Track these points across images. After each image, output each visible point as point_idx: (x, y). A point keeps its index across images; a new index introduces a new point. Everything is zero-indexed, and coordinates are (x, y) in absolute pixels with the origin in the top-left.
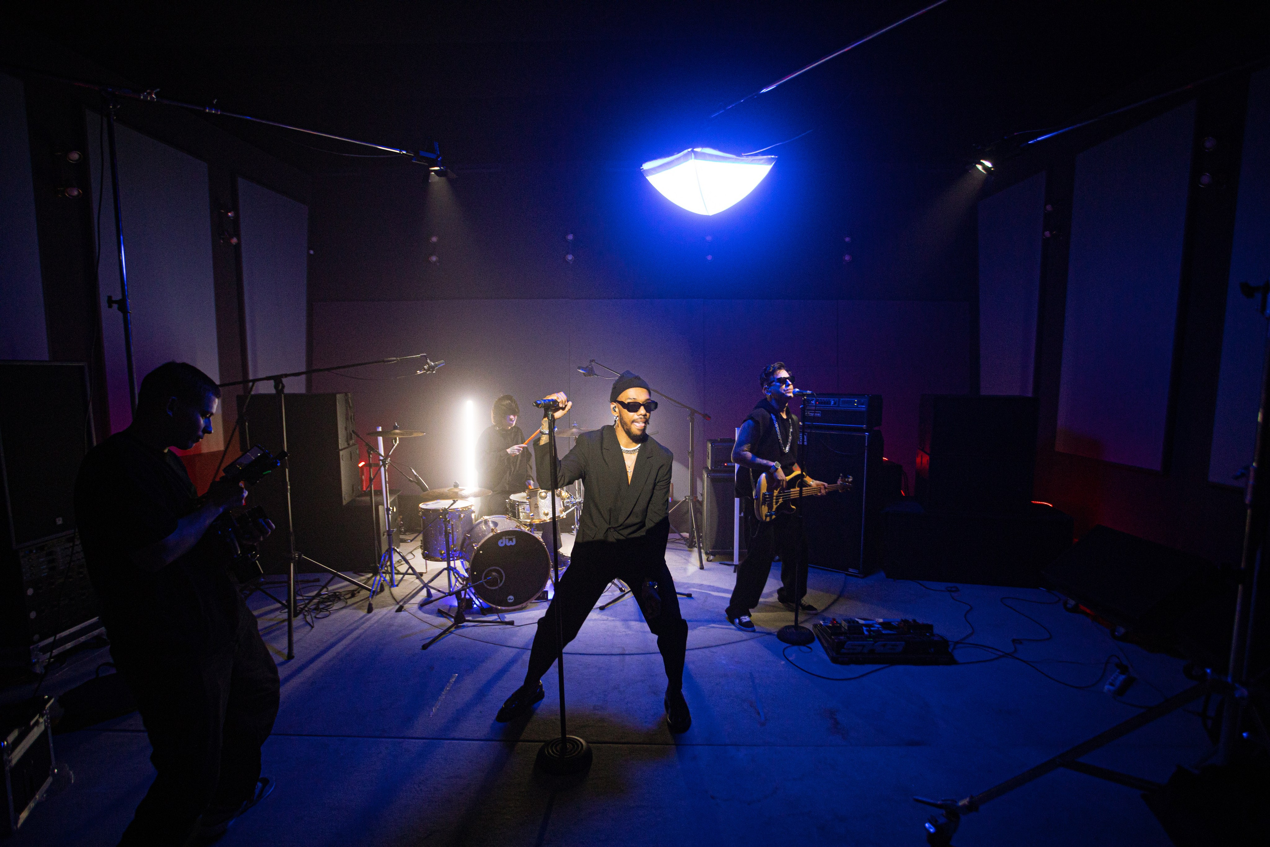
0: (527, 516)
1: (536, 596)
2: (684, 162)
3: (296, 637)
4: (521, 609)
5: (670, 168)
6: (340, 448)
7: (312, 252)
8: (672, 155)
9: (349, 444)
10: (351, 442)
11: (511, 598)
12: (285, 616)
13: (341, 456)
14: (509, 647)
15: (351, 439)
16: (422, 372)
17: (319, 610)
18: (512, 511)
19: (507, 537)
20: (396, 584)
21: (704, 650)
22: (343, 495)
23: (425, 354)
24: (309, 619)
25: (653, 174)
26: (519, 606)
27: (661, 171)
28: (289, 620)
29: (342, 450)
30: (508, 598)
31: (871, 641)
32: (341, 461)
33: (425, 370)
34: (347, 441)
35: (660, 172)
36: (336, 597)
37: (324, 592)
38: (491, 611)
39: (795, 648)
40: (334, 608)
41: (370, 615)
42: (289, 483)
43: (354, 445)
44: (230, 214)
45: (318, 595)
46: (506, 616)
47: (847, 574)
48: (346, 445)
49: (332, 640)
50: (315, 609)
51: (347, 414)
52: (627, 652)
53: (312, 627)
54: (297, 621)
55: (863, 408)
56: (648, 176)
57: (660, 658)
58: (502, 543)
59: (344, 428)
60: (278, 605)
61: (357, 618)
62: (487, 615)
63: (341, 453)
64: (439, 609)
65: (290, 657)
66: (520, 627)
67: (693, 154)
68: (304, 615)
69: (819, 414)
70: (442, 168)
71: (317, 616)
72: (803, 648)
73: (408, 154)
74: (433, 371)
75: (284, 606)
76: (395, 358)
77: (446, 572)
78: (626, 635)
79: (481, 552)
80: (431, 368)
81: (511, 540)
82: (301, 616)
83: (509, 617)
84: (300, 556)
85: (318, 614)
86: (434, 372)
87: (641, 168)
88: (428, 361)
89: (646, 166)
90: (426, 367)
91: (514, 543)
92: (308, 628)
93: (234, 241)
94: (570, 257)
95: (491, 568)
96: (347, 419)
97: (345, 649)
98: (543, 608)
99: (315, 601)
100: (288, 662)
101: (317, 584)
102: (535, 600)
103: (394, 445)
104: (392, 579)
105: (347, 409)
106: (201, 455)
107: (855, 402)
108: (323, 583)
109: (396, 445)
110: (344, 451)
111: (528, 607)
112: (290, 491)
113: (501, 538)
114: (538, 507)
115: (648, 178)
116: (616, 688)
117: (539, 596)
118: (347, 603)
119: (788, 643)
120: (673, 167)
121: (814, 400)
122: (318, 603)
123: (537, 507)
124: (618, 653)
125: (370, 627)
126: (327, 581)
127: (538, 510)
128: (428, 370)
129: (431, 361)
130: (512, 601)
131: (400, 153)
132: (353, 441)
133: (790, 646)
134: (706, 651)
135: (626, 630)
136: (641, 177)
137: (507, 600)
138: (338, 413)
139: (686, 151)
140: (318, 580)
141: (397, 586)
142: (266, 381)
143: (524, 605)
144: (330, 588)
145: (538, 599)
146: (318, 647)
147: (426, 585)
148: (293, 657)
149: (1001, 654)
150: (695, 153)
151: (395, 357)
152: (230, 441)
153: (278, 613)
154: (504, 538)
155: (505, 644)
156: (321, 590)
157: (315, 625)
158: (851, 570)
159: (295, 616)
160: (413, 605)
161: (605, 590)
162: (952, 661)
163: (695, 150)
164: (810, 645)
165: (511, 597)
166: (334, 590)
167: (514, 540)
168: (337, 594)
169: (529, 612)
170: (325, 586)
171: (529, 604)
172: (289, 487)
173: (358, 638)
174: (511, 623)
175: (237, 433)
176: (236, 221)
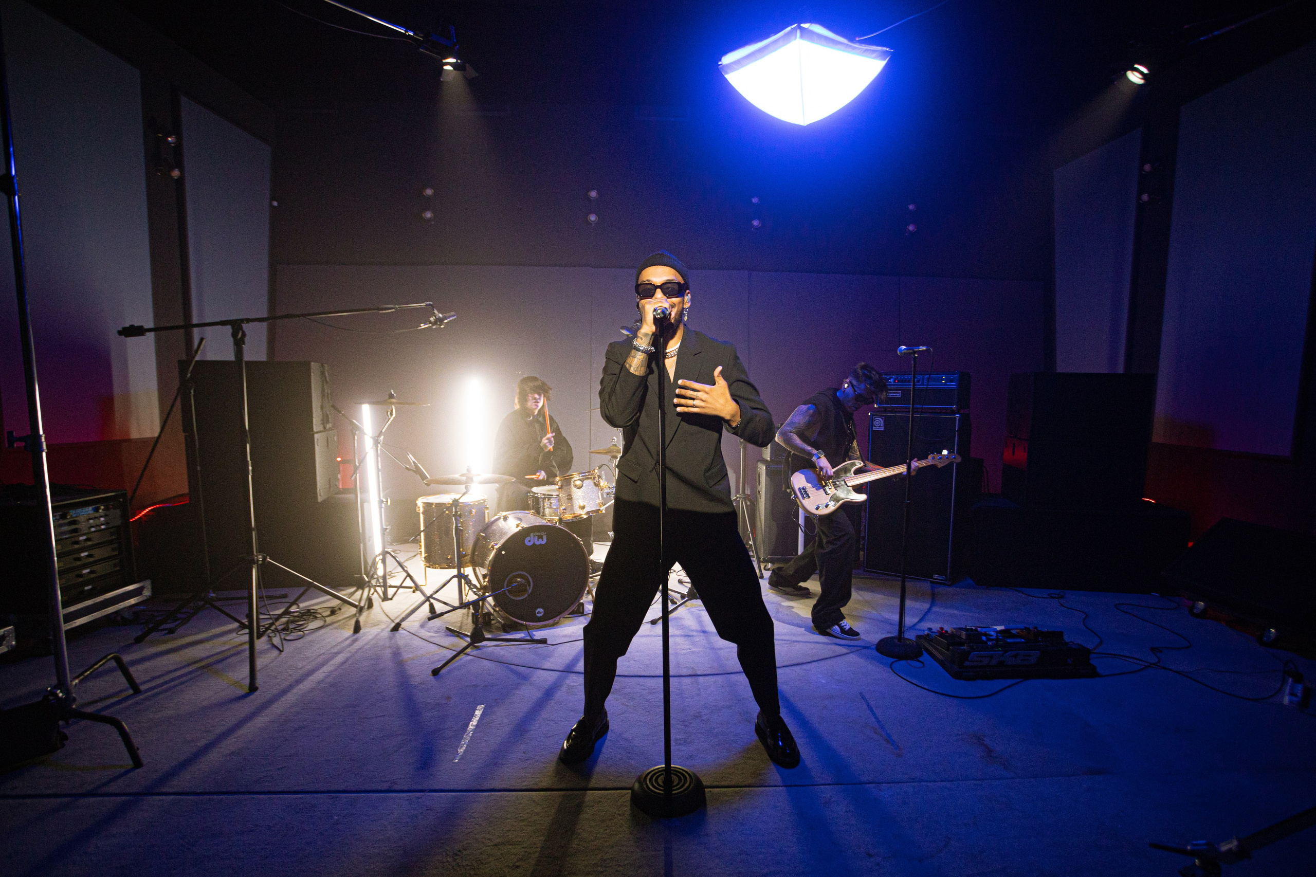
0: (554, 513)
1: (570, 610)
2: (783, 46)
3: (260, 662)
4: (554, 625)
5: (761, 58)
6: (315, 430)
7: (275, 204)
8: (767, 36)
9: (325, 428)
10: (329, 426)
11: (540, 612)
12: (246, 638)
13: (316, 440)
14: (545, 669)
15: (328, 422)
16: (427, 326)
17: (290, 631)
18: (536, 506)
19: (536, 534)
20: (390, 597)
21: (794, 668)
22: (318, 490)
23: (431, 303)
24: (276, 641)
25: (735, 70)
26: (551, 622)
27: (749, 63)
28: (251, 643)
29: (317, 433)
30: (537, 611)
31: (1000, 651)
32: (316, 447)
33: (430, 322)
34: (323, 424)
35: (746, 65)
36: (310, 614)
37: (293, 609)
38: (514, 627)
39: (903, 662)
40: (309, 627)
41: (357, 635)
42: (250, 463)
43: (330, 429)
44: (170, 139)
45: (287, 612)
46: (534, 633)
47: (931, 582)
48: (321, 428)
49: (309, 667)
50: (283, 630)
51: (323, 390)
52: (699, 673)
53: (281, 651)
54: (261, 644)
55: (953, 385)
56: (727, 73)
57: (743, 679)
58: (530, 541)
59: (319, 406)
60: (236, 625)
61: (340, 640)
62: (511, 632)
63: (316, 436)
64: (447, 627)
65: (253, 688)
66: (555, 646)
67: (798, 32)
68: (269, 637)
69: (898, 395)
70: (459, 61)
71: (288, 638)
72: (914, 663)
73: (415, 36)
74: (440, 325)
75: (243, 626)
76: (392, 306)
77: (456, 580)
78: (693, 652)
79: (503, 552)
80: (439, 321)
81: (540, 537)
82: (264, 638)
83: (538, 635)
84: (264, 559)
85: (288, 635)
86: (442, 327)
87: (720, 63)
88: (436, 311)
89: (727, 60)
90: (432, 319)
91: (544, 541)
92: (276, 652)
93: (176, 173)
94: (593, 218)
95: (514, 574)
96: (323, 396)
97: (327, 677)
98: (580, 623)
99: (284, 620)
100: (251, 695)
101: (284, 600)
102: (568, 614)
103: (390, 419)
104: (385, 593)
105: (323, 385)
106: (129, 440)
107: (943, 379)
108: (292, 600)
109: (392, 419)
110: (319, 434)
111: (560, 622)
112: (252, 473)
113: (529, 535)
114: (572, 498)
115: (727, 76)
116: (697, 717)
117: (574, 610)
118: (325, 621)
119: (894, 658)
120: (766, 55)
121: (892, 378)
122: (287, 622)
123: (570, 498)
124: (688, 674)
125: (360, 649)
126: (296, 596)
127: (572, 502)
128: (435, 323)
129: (439, 312)
130: (541, 615)
131: (405, 34)
132: (330, 424)
133: (895, 661)
134: (797, 668)
135: (690, 647)
136: (716, 76)
137: (535, 614)
138: (313, 385)
139: (789, 29)
140: (285, 596)
141: (391, 599)
142: (220, 327)
143: (556, 619)
144: (302, 605)
145: (571, 613)
146: (290, 675)
147: (428, 599)
148: (257, 689)
149: (1146, 664)
150: (802, 29)
151: (393, 304)
152: (169, 414)
153: (234, 635)
154: (532, 535)
155: (539, 667)
156: (290, 607)
157: (285, 649)
158: (936, 576)
159: (258, 638)
160: (412, 624)
161: (653, 602)
162: (1093, 673)
163: (802, 25)
164: (920, 659)
165: (541, 610)
166: (306, 607)
167: (545, 537)
168: (312, 611)
169: (563, 628)
170: (294, 603)
171: (562, 619)
172: (250, 468)
173: (343, 663)
174: (544, 641)
175: (178, 403)
176: (178, 148)
